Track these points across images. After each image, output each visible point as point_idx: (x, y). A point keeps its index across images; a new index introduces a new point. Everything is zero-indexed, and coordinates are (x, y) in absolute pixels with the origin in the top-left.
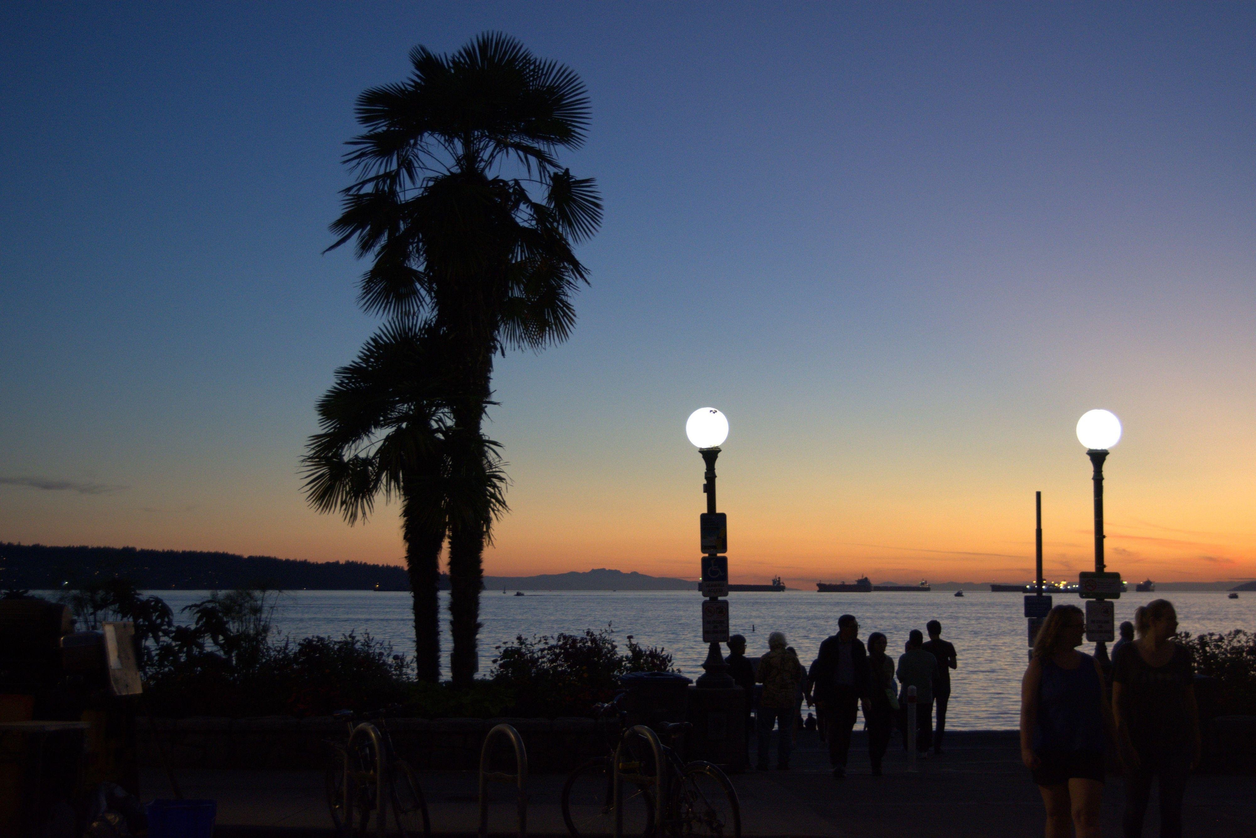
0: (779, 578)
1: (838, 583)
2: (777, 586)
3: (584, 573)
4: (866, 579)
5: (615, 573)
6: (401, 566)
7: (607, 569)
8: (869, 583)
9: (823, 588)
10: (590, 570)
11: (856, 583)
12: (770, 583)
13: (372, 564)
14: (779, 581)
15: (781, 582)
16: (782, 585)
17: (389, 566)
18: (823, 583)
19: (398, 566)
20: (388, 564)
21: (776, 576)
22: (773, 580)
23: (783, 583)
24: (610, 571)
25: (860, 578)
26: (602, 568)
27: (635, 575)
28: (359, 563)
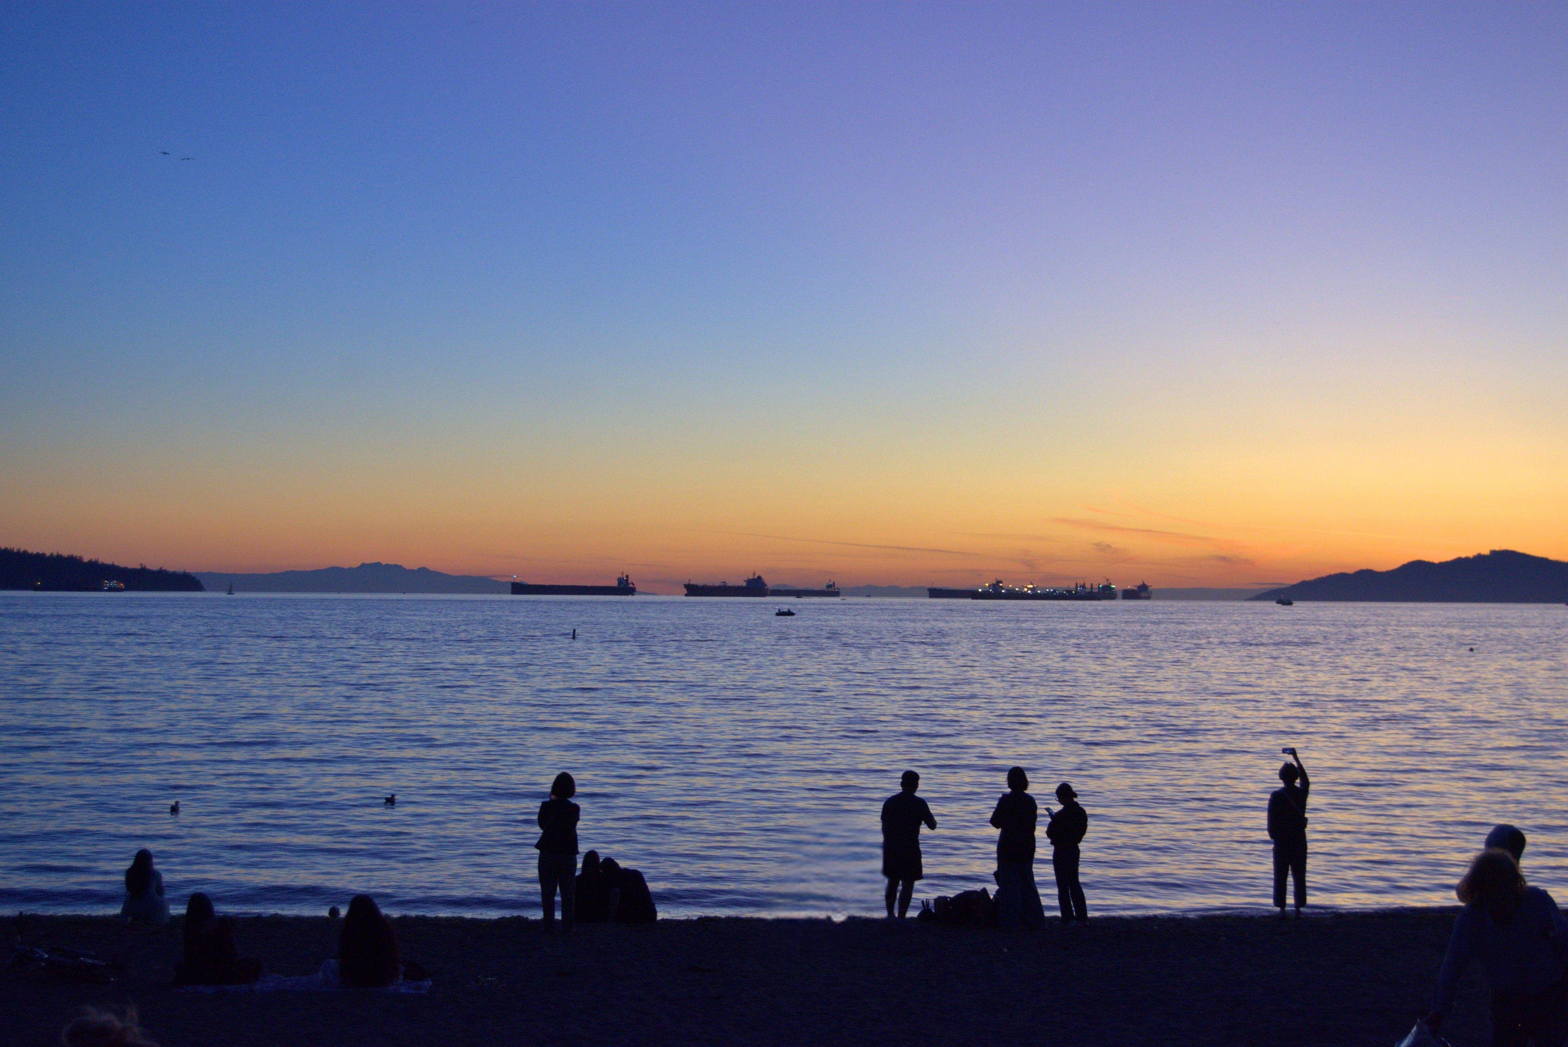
0: (627, 576)
1: (717, 583)
2: (624, 588)
3: (350, 569)
4: (759, 578)
5: (396, 569)
6: (79, 555)
7: (384, 563)
8: (764, 585)
9: (693, 590)
10: (359, 564)
11: (744, 584)
12: (615, 583)
13: (35, 552)
14: (627, 580)
15: (630, 581)
16: (631, 586)
17: (61, 555)
18: (693, 582)
19: (75, 555)
20: (60, 553)
21: (623, 574)
22: (618, 579)
23: (633, 584)
24: (387, 565)
25: (751, 577)
26: (376, 561)
27: (423, 571)
28: (15, 551)
